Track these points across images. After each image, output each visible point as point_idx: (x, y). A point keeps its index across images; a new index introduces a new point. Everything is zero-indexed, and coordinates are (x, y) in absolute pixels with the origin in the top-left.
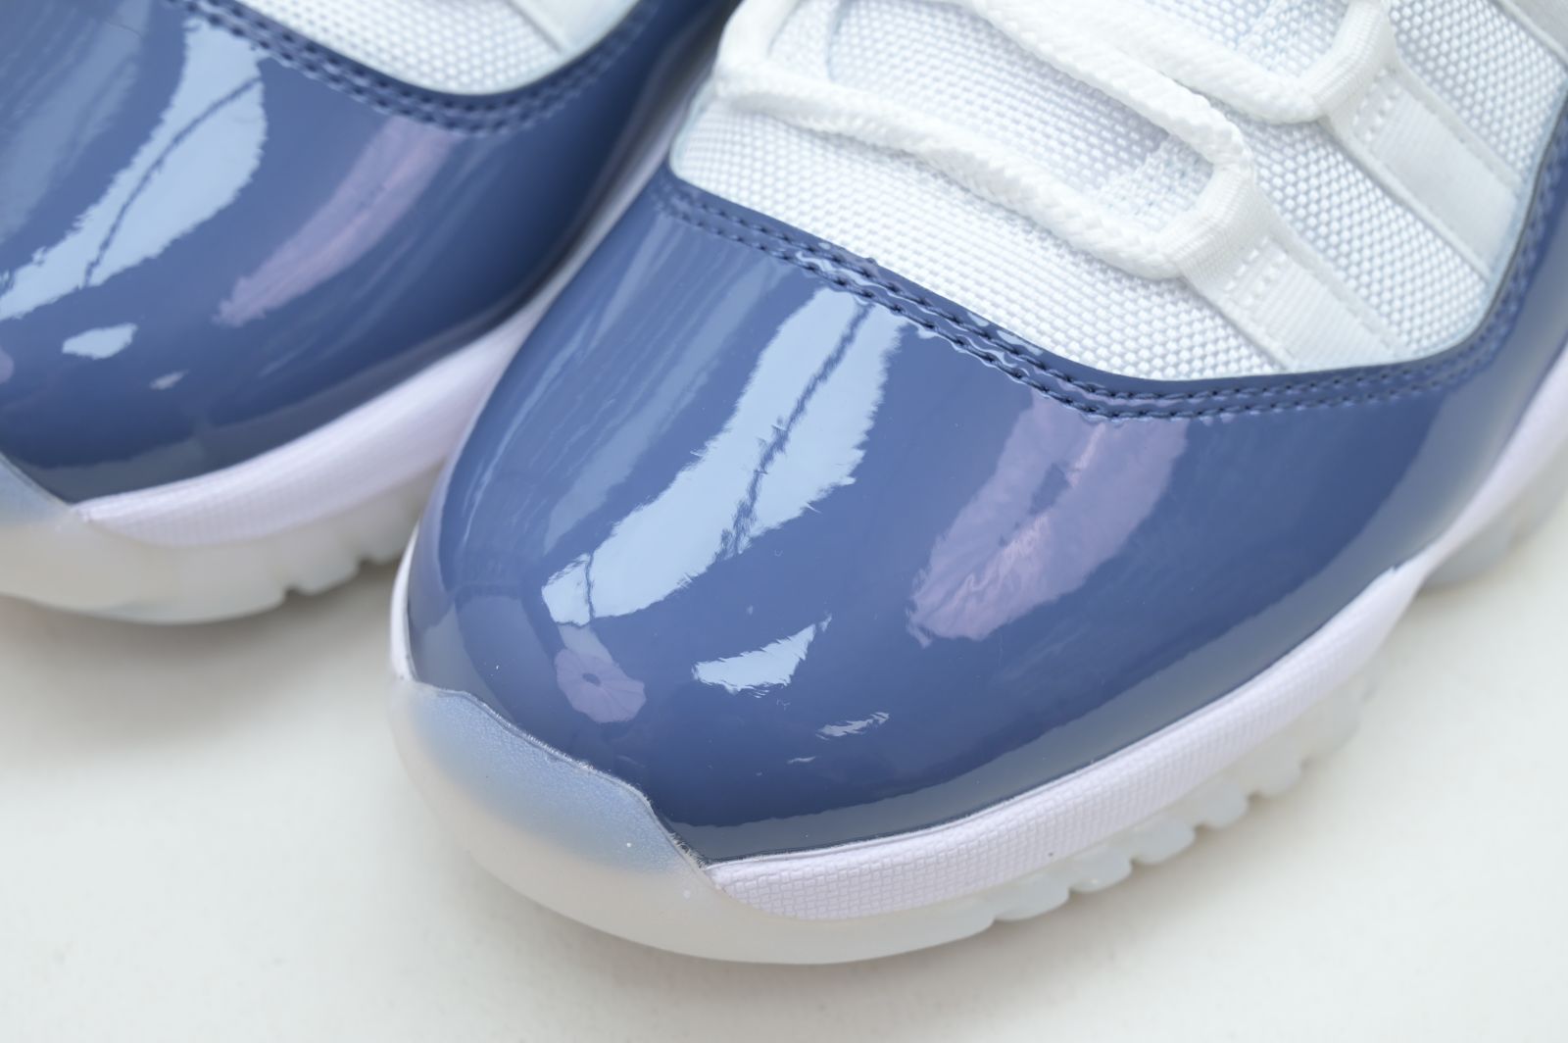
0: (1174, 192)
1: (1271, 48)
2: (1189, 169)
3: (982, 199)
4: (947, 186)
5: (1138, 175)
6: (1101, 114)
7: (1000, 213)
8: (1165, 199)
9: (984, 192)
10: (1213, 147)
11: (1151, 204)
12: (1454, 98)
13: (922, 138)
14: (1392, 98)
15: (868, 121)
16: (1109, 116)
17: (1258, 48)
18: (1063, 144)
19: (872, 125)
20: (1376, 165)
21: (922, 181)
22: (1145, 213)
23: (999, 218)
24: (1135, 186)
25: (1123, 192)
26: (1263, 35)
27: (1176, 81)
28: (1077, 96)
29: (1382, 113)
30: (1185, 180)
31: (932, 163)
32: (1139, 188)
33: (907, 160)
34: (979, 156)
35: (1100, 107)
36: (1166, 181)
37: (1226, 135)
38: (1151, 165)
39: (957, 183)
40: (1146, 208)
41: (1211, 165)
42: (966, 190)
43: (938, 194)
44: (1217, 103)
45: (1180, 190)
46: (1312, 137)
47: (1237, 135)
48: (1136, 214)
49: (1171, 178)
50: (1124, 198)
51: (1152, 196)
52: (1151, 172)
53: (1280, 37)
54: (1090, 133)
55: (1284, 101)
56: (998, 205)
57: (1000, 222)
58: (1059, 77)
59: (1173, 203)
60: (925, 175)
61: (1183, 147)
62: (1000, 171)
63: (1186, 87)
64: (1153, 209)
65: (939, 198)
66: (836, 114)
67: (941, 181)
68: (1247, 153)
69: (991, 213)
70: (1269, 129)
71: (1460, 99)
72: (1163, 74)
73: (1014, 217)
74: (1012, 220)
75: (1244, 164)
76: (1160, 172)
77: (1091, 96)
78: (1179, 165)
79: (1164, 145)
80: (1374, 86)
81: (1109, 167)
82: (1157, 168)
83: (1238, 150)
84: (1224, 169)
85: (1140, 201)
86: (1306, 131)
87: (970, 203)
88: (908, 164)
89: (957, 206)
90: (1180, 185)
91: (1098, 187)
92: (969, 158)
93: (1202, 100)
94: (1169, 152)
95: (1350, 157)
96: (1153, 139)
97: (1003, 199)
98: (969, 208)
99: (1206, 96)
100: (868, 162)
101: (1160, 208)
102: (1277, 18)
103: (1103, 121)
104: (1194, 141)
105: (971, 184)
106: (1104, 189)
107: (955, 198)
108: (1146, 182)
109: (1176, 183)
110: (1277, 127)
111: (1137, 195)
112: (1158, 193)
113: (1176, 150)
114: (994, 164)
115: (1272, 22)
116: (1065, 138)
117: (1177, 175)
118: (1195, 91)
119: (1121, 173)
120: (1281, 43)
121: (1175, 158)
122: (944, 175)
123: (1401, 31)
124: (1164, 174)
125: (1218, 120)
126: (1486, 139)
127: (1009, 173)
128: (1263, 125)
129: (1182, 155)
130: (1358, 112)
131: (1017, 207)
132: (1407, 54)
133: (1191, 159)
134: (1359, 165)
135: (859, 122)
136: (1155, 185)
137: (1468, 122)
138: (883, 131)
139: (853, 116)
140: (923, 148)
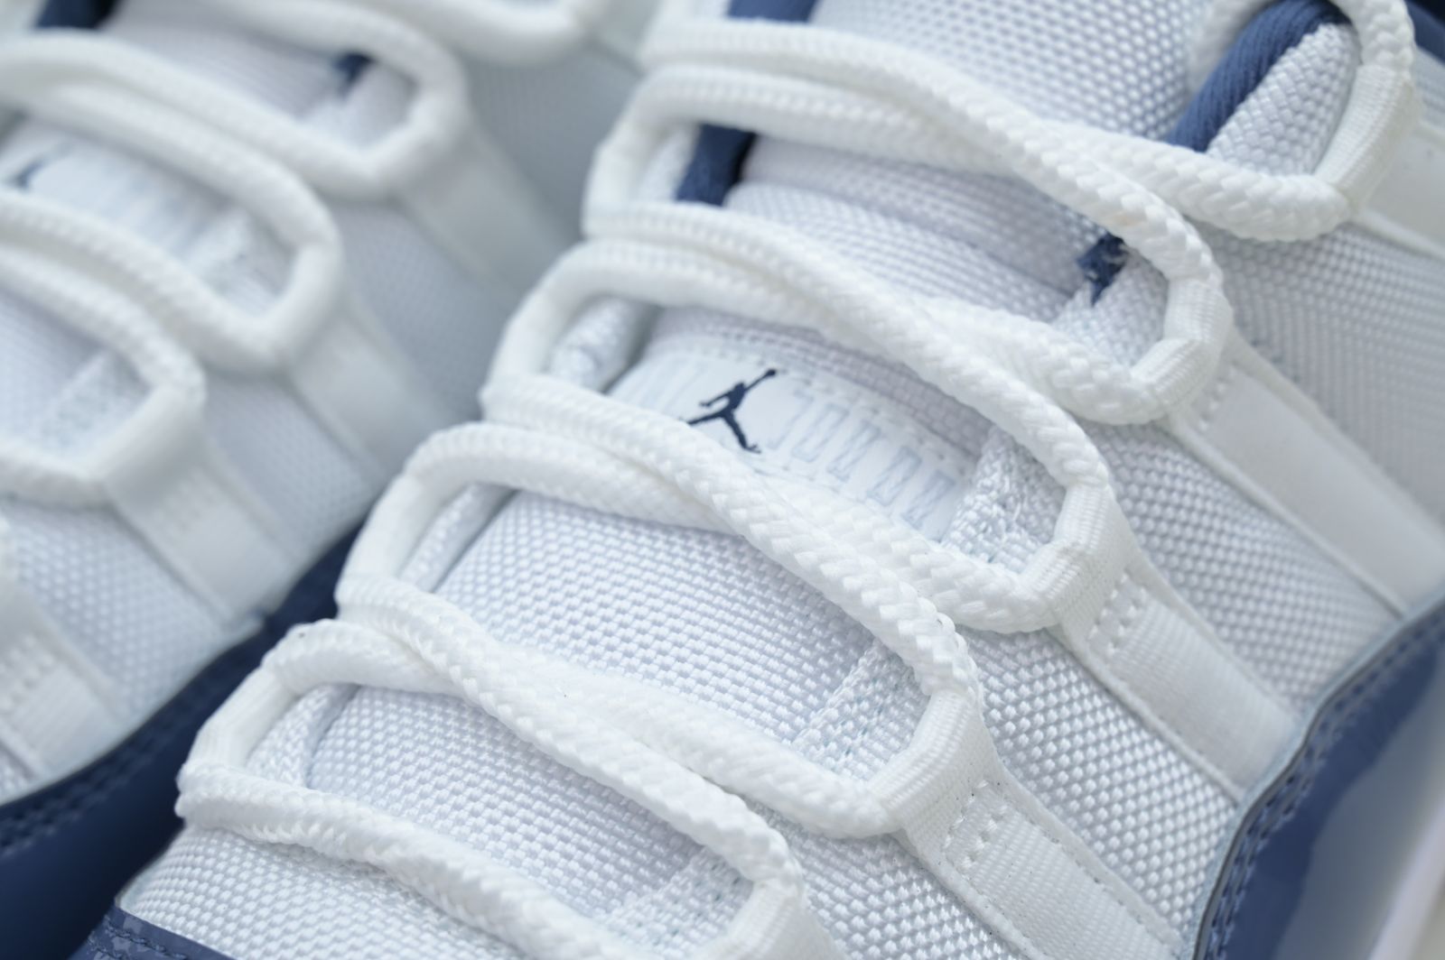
0: (706, 919)
1: (833, 746)
2: (726, 890)
3: (459, 922)
4: (419, 906)
5: (659, 896)
6: (637, 830)
7: (482, 940)
8: (694, 927)
9: (460, 913)
10: (749, 857)
11: (675, 933)
12: (1083, 825)
13: (387, 843)
14: (997, 818)
15: (326, 826)
16: (647, 834)
17: (817, 745)
18: (587, 867)
19: (330, 832)
20: (979, 901)
21: (391, 902)
22: (667, 944)
23: (478, 946)
24: (654, 910)
25: (640, 916)
26: (823, 730)
27: (706, 778)
28: (608, 808)
29: (985, 836)
30: (721, 905)
31: (401, 878)
32: (660, 911)
33: (374, 876)
34: (452, 865)
35: (634, 822)
36: (694, 903)
37: (763, 843)
38: (676, 883)
39: (431, 904)
40: (668, 937)
41: (751, 884)
42: (439, 911)
43: (407, 917)
44: (753, 804)
45: (713, 915)
46: (889, 858)
47: (778, 843)
48: (656, 944)
49: (702, 900)
50: (640, 925)
51: (676, 922)
52: (675, 891)
53: (845, 733)
54: (621, 853)
55: (840, 806)
56: (478, 930)
57: (480, 951)
58: (605, 794)
59: (703, 932)
60: (395, 895)
61: (718, 862)
62: (475, 883)
63: (718, 785)
64: (678, 939)
65: (407, 922)
66: (291, 818)
67: (412, 902)
68: (793, 867)
69: (468, 940)
70: (830, 844)
71: (1091, 827)
72: (690, 769)
73: (497, 945)
74: (495, 948)
75: (787, 880)
76: (688, 892)
77: (626, 808)
78: (713, 885)
79: (695, 859)
80: (972, 800)
81: (627, 887)
82: (684, 887)
83: (778, 861)
84: (763, 886)
85: (661, 928)
86: (880, 850)
87: (445, 927)
88: (376, 882)
89: (428, 931)
90: (714, 909)
91: (608, 911)
92: (439, 869)
93: (737, 801)
94: (701, 868)
95: (942, 888)
96: (680, 851)
97: (481, 921)
98: (443, 934)
99: (743, 797)
100: (330, 881)
101: (687, 938)
102: (840, 709)
103: (638, 838)
104: (724, 850)
105: (444, 903)
106: (616, 912)
107: (427, 922)
108: (669, 905)
109: (708, 907)
110: (842, 842)
111: (657, 921)
112: (683, 919)
113: (709, 866)
114: (468, 875)
115: (834, 714)
116: (590, 858)
117: (710, 897)
118: (727, 790)
119: (640, 895)
120: (847, 740)
121: (707, 876)
122: (417, 895)
123: (1005, 735)
124: (693, 895)
125: (756, 824)
126: (1128, 880)
127: (486, 886)
128: (822, 839)
129: (718, 874)
130: (951, 831)
131: (500, 930)
132: (1015, 765)
133: (729, 878)
134: (956, 899)
135: (315, 828)
136: (679, 908)
137: (1103, 855)
138: (343, 837)
139: (310, 820)
140: (389, 856)
